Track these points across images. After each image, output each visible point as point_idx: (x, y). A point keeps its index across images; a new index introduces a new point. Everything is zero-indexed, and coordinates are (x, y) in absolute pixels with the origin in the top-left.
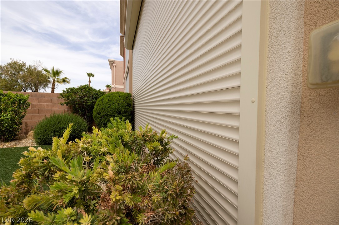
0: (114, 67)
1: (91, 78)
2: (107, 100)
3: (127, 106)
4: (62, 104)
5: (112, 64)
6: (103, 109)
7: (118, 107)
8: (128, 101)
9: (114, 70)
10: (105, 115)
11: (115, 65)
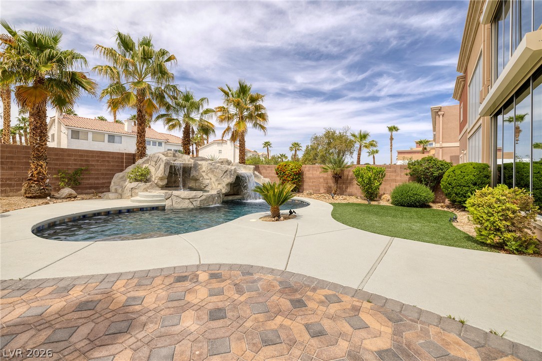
0: (441, 116)
1: (394, 132)
2: (460, 172)
3: (484, 177)
4: (407, 175)
5: (438, 112)
6: (455, 180)
7: (473, 178)
8: (485, 173)
9: (441, 121)
10: (458, 186)
11: (443, 113)
